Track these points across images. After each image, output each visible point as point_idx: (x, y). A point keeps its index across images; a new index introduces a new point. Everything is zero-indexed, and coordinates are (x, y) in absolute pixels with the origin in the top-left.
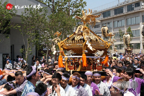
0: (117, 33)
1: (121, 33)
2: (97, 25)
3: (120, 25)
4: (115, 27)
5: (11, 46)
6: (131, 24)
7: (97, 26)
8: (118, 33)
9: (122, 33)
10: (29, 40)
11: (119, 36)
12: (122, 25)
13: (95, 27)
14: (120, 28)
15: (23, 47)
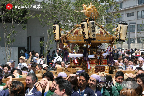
5: (28, 38)
10: (49, 32)
13: (128, 15)
15: (42, 39)
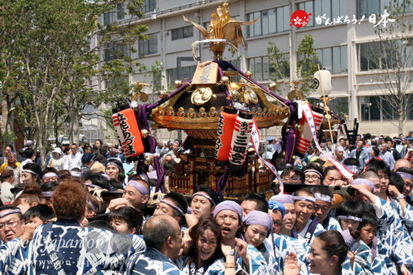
0: (259, 60)
1: (278, 58)
2: (183, 28)
3: (273, 30)
4: (252, 35)
6: (314, 26)
7: (181, 32)
8: (266, 60)
9: (279, 60)
11: (268, 70)
12: (280, 29)
13: (175, 35)
14: (272, 40)
